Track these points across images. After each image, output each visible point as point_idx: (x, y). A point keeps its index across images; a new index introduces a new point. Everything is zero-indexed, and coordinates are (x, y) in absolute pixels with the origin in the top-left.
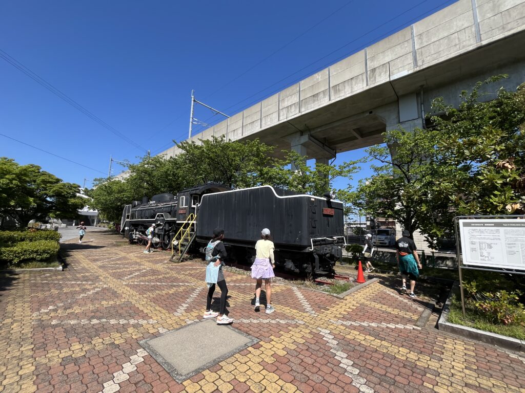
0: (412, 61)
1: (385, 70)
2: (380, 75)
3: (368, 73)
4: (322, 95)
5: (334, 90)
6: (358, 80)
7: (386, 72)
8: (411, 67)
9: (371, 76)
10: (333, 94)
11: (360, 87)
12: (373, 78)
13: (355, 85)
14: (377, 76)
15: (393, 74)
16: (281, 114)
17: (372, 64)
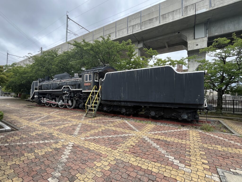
0: (208, 4)
1: (193, 7)
2: (190, 10)
3: (183, 8)
4: (155, 20)
5: (163, 18)
6: (177, 12)
7: (193, 9)
8: (208, 7)
9: (185, 10)
10: (162, 19)
11: (178, 17)
12: (186, 12)
13: (175, 15)
14: (188, 11)
15: (198, 10)
16: (129, 30)
17: (186, 3)
